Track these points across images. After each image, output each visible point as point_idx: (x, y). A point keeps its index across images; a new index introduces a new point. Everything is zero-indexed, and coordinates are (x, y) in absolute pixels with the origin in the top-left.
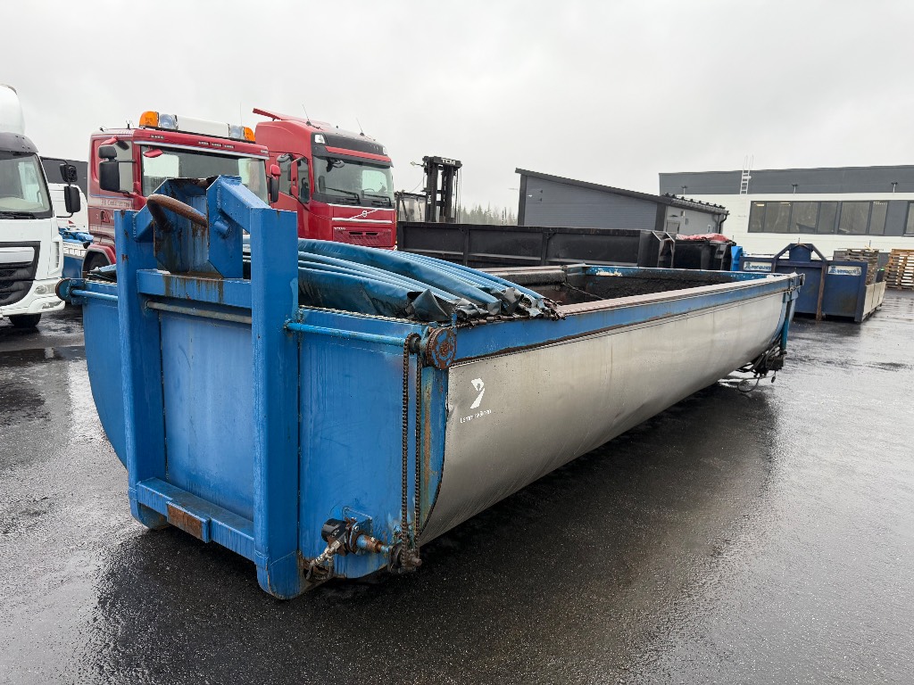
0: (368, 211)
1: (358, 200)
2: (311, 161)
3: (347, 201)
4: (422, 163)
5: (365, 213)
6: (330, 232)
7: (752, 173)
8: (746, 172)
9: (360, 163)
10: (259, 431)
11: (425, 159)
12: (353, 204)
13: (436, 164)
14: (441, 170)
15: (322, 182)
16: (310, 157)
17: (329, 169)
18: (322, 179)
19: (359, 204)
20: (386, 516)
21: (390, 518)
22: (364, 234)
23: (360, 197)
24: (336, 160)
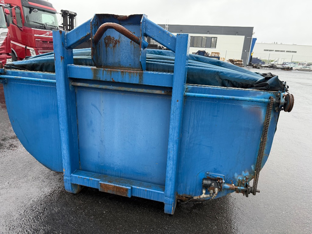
0: (49, 32)
1: (45, 27)
2: (22, 8)
3: (40, 28)
4: (60, 12)
5: (48, 33)
6: (34, 41)
7: (169, 25)
8: (167, 25)
9: (44, 11)
10: (173, 145)
11: (62, 11)
12: (42, 29)
13: (67, 14)
14: (68, 16)
15: (27, 18)
16: (21, 6)
17: (30, 12)
18: (27, 17)
19: (45, 28)
20: (233, 174)
21: (236, 175)
22: (48, 42)
23: (45, 26)
24: (34, 8)
